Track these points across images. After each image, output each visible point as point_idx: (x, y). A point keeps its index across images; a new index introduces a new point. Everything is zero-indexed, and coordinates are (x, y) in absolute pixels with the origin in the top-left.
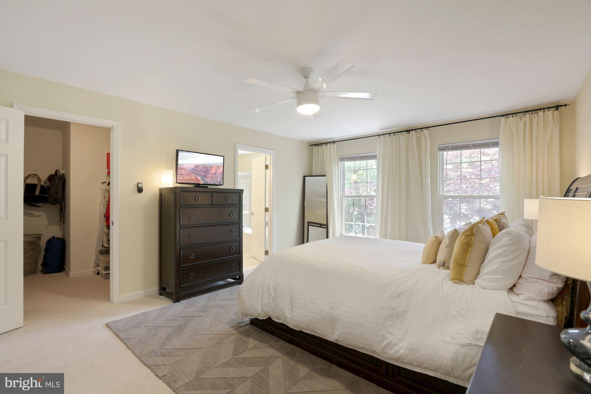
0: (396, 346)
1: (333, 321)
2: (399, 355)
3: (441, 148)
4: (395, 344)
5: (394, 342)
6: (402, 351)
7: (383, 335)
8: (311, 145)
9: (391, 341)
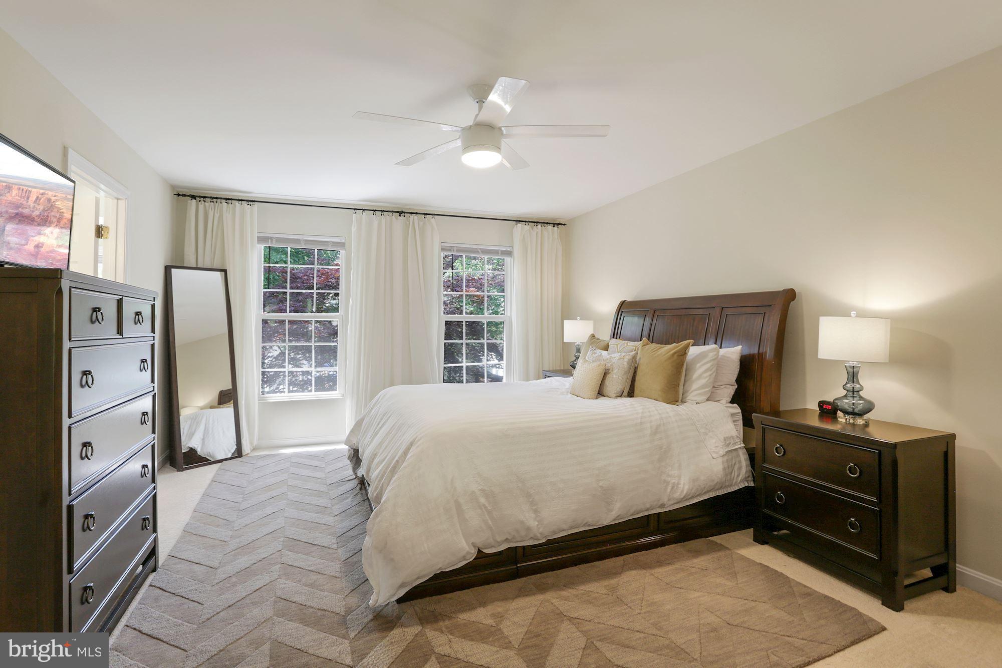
0: (679, 486)
1: (606, 495)
2: (685, 492)
3: (445, 248)
4: (678, 484)
5: (676, 482)
6: (686, 487)
7: (665, 481)
8: (178, 195)
9: (674, 482)
